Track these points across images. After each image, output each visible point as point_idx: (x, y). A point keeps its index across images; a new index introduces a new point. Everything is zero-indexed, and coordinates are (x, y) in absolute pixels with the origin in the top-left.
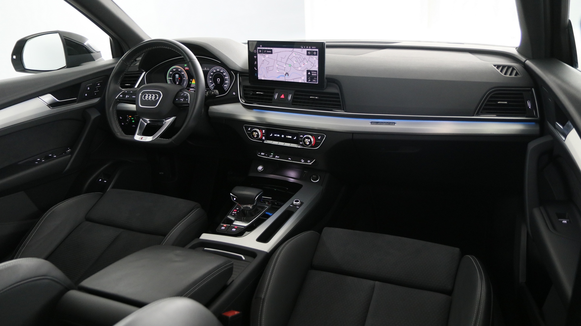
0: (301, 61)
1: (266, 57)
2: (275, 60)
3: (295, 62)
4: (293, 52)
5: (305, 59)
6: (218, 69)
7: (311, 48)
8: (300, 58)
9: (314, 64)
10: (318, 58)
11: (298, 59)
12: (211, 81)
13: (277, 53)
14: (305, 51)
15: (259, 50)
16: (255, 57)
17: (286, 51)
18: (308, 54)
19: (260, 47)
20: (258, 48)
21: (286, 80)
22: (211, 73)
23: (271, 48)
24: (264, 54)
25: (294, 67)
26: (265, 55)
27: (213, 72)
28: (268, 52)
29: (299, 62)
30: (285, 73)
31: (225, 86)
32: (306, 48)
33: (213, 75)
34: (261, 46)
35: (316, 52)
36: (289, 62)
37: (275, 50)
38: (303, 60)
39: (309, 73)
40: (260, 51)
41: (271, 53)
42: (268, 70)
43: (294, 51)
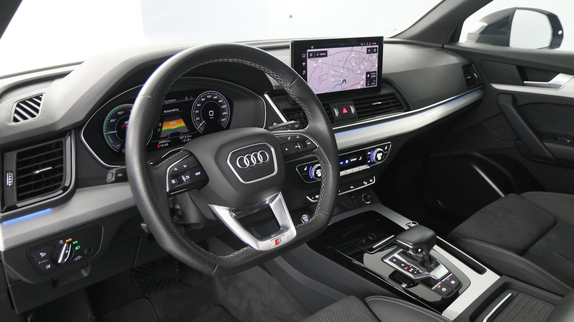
0: (360, 61)
1: (320, 62)
2: (330, 65)
3: (354, 64)
4: (351, 52)
5: (364, 58)
6: (209, 95)
7: (372, 45)
8: (359, 59)
9: (373, 64)
10: (377, 56)
11: (357, 60)
12: (197, 119)
13: (333, 55)
14: (365, 48)
15: (309, 53)
16: (304, 64)
17: (344, 51)
18: (368, 53)
19: (311, 49)
20: (309, 51)
21: (343, 89)
22: (197, 104)
23: (326, 49)
24: (316, 59)
25: (353, 71)
26: (318, 60)
27: (200, 102)
28: (321, 54)
29: (358, 63)
30: (342, 81)
31: (222, 120)
32: (366, 45)
33: (201, 106)
34: (312, 47)
35: (376, 48)
36: (347, 65)
37: (330, 51)
38: (362, 60)
39: (368, 76)
40: (311, 55)
41: (326, 56)
42: (320, 80)
43: (353, 51)
